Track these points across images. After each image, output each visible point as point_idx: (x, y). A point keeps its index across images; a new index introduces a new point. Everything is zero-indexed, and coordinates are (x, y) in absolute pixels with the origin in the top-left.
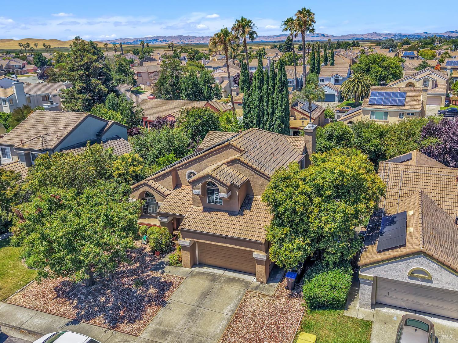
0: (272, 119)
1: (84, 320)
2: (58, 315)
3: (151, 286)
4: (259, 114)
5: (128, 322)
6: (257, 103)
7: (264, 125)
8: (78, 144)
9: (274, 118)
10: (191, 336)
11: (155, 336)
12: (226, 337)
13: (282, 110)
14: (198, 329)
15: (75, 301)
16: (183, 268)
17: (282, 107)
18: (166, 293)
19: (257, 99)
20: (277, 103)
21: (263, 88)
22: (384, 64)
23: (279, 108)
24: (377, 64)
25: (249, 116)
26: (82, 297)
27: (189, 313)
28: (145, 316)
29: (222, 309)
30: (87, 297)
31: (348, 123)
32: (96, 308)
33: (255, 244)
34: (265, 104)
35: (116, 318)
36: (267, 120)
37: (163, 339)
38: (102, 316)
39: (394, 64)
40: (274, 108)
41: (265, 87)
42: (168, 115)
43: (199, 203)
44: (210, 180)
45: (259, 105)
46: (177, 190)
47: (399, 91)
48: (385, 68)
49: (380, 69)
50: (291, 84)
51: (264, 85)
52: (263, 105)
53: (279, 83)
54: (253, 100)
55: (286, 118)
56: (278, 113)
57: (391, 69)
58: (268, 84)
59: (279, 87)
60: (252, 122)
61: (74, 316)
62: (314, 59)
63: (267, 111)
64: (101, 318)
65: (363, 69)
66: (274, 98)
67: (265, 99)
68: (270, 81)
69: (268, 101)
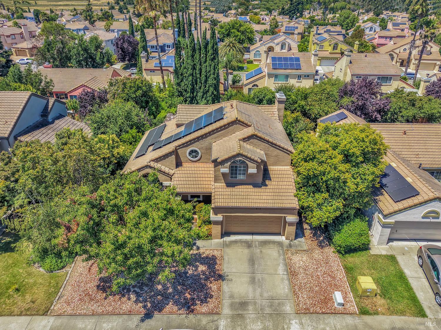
0: (205, 87)
1: (156, 313)
2: (124, 314)
3: (198, 263)
4: (193, 82)
5: (201, 303)
6: (190, 71)
7: (197, 93)
8: (28, 127)
9: (207, 86)
10: (268, 301)
11: (236, 310)
12: (297, 294)
13: (215, 78)
14: (269, 293)
15: (132, 296)
16: (213, 240)
17: (214, 75)
18: (216, 267)
19: (190, 67)
20: (210, 71)
21: (195, 57)
22: (242, 29)
23: (212, 76)
24: (236, 29)
25: (183, 84)
26: (138, 290)
27: (250, 281)
28: (213, 293)
29: (276, 270)
30: (143, 289)
31: (253, 86)
32: (159, 297)
33: (289, 211)
34: (198, 72)
35: (186, 302)
36: (200, 88)
37: (245, 310)
38: (171, 303)
39: (249, 29)
40: (207, 76)
41: (197, 56)
42: (80, 86)
43: (221, 180)
44: (240, 158)
45: (193, 74)
46: (180, 168)
47: (293, 56)
48: (243, 33)
49: (239, 34)
50: (170, 48)
51: (196, 53)
52: (196, 73)
53: (211, 52)
54: (186, 68)
55: (218, 85)
56: (211, 81)
57: (248, 34)
58: (200, 52)
59: (211, 55)
60: (186, 91)
61: (143, 311)
62: (179, 23)
63: (200, 79)
64: (172, 306)
65: (224, 33)
66: (206, 66)
67: (198, 67)
68: (202, 49)
69: (201, 70)
